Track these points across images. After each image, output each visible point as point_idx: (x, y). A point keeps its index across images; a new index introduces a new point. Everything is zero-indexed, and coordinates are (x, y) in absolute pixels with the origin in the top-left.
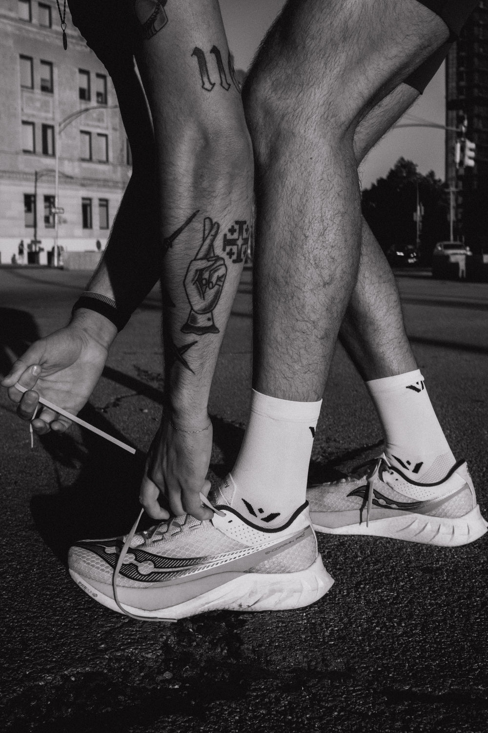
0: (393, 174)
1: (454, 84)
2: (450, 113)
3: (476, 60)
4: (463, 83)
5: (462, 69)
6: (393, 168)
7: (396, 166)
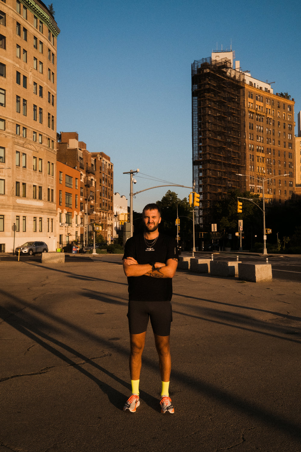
0: (164, 199)
1: (197, 152)
2: (195, 166)
3: (207, 140)
4: (201, 152)
5: (201, 144)
6: (165, 196)
7: (167, 195)
